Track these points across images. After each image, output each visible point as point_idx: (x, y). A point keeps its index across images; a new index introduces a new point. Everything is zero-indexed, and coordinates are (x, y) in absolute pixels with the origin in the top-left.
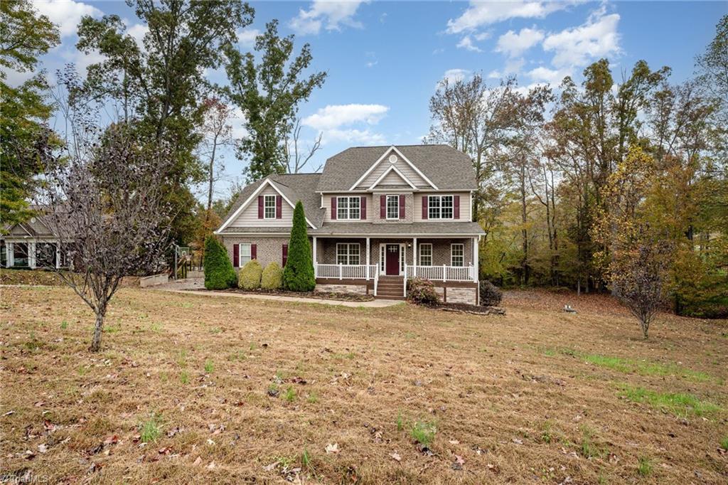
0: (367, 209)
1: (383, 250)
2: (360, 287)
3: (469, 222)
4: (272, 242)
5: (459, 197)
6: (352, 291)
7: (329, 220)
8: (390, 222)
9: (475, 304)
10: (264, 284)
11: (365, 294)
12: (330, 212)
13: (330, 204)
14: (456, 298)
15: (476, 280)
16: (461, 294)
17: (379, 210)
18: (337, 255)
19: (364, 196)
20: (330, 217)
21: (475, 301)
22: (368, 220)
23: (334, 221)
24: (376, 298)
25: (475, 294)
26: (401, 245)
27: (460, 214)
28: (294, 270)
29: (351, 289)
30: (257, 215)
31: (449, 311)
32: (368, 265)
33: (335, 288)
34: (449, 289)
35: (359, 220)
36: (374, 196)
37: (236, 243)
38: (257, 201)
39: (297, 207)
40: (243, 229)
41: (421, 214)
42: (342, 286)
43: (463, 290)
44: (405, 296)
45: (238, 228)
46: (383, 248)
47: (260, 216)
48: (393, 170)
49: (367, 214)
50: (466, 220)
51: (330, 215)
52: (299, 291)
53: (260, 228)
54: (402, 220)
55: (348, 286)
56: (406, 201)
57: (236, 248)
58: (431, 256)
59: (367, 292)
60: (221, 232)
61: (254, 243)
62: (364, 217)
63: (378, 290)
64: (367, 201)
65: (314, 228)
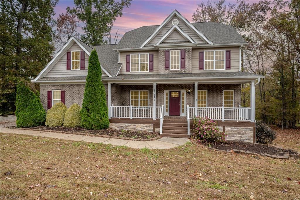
0: (154, 63)
1: (167, 95)
2: (148, 125)
3: (239, 72)
4: (77, 88)
5: (230, 51)
6: (141, 129)
7: (125, 72)
8: (173, 73)
9: (252, 142)
10: (66, 123)
11: (152, 132)
12: (125, 66)
13: (125, 60)
14: (234, 136)
15: (253, 120)
16: (239, 133)
17: (164, 63)
18: (131, 100)
19: (151, 53)
20: (125, 70)
21: (252, 139)
22: (155, 72)
23: (128, 73)
24: (162, 136)
25: (252, 133)
26: (183, 91)
27: (231, 65)
28: (88, 110)
29: (140, 128)
30: (66, 67)
31: (242, 153)
32: (154, 107)
33: (126, 127)
34: (228, 128)
35: (148, 72)
36: (160, 52)
37: (49, 89)
38: (66, 56)
39: (91, 55)
40: (54, 78)
41: (198, 66)
42: (132, 124)
43: (242, 129)
44: (189, 134)
45: (51, 78)
46: (167, 93)
47: (68, 68)
48: (175, 30)
49: (154, 67)
50: (236, 70)
51: (125, 68)
52: (92, 129)
53: (67, 77)
54: (183, 70)
55: (137, 125)
56: (186, 55)
57: (49, 94)
58: (207, 100)
59: (154, 130)
60: (37, 80)
61: (63, 89)
62: (151, 69)
63: (163, 128)
64: (154, 57)
65: (110, 76)
